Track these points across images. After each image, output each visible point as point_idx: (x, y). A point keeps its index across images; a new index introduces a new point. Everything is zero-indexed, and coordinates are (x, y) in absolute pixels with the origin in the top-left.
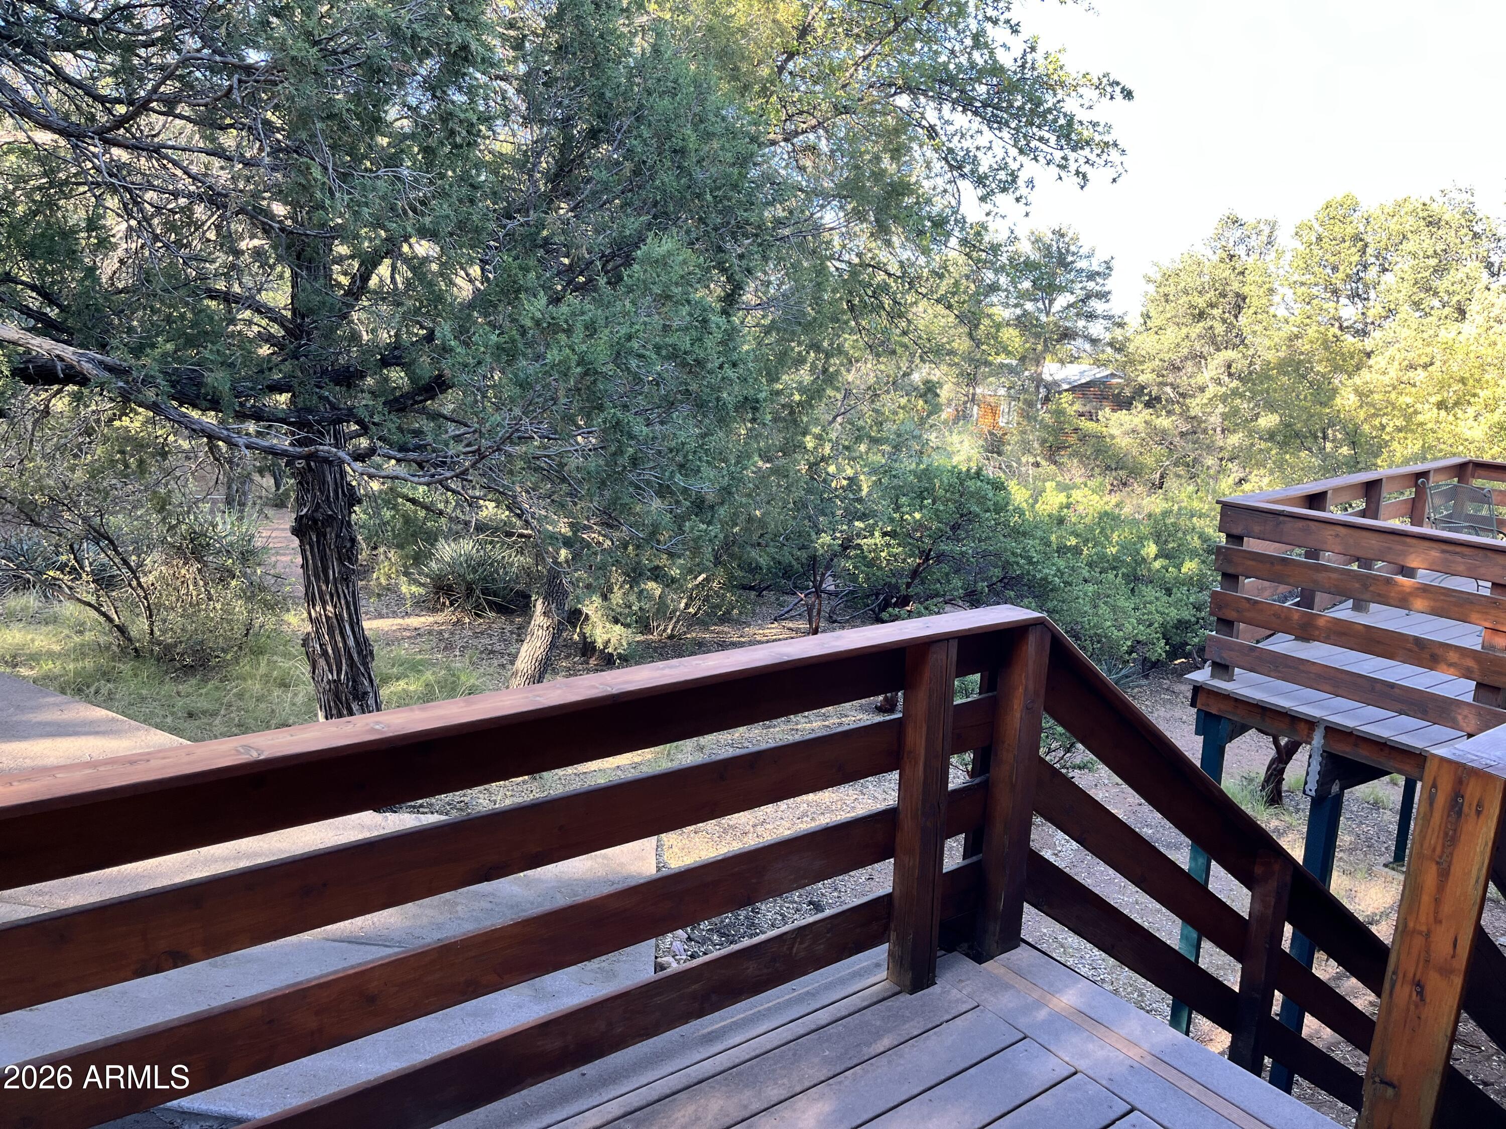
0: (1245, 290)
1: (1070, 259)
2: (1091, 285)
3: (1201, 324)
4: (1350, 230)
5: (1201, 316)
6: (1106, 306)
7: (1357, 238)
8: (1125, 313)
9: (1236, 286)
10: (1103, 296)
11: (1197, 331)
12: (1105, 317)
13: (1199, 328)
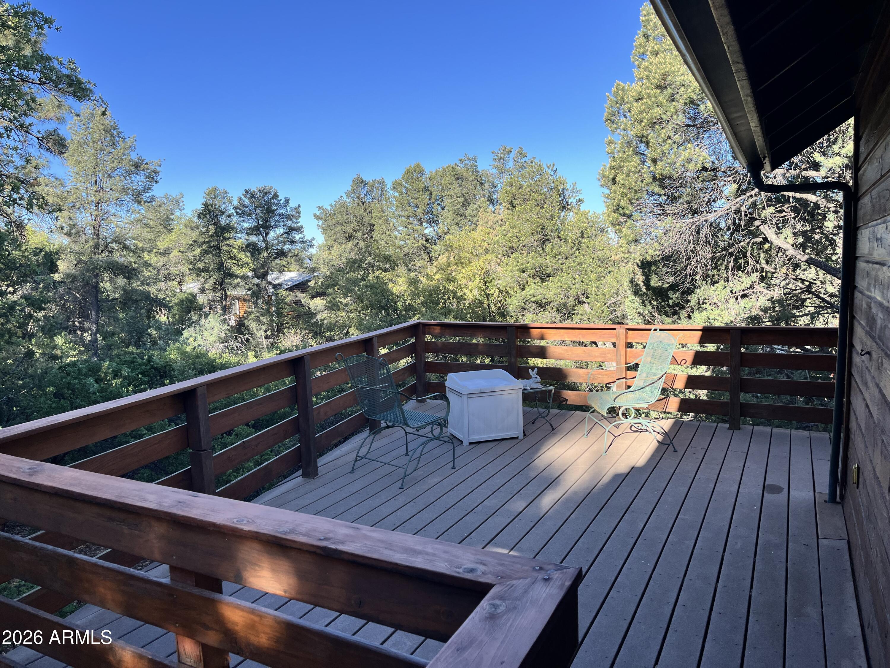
0: (373, 221)
1: (274, 208)
2: (290, 223)
3: (351, 242)
4: (421, 185)
5: (350, 237)
6: (301, 235)
7: (426, 189)
8: (313, 239)
9: (367, 219)
10: (299, 230)
11: (349, 246)
12: (301, 242)
13: (350, 244)
